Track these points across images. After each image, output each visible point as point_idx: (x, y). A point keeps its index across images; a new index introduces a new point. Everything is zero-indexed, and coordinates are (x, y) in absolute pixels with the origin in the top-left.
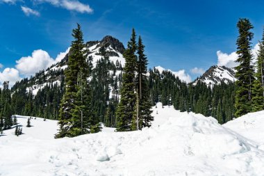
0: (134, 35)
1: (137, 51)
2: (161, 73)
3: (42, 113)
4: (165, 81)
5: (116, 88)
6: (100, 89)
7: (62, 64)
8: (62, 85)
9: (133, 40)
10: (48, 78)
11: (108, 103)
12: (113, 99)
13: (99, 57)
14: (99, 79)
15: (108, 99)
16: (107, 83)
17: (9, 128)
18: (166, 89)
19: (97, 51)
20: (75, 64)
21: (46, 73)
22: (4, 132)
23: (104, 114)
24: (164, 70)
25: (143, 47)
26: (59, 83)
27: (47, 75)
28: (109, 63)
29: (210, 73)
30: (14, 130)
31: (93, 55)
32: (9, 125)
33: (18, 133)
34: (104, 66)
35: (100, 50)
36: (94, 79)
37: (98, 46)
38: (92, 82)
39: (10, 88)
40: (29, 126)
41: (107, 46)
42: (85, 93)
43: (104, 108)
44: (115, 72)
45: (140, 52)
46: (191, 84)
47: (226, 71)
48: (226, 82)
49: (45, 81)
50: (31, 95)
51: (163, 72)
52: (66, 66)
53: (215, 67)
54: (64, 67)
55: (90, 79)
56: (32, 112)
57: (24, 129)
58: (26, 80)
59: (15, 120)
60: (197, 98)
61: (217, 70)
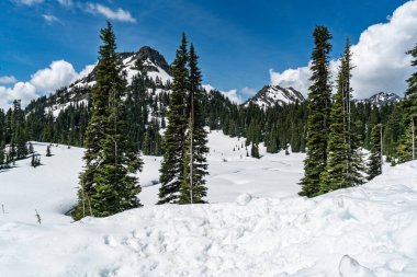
0: (184, 41)
1: (188, 63)
2: (208, 92)
3: (66, 138)
4: (213, 101)
5: (156, 109)
6: (136, 111)
7: (89, 79)
8: (90, 105)
9: (183, 48)
10: (72, 96)
11: (146, 127)
12: (152, 122)
13: (135, 72)
14: (136, 98)
15: (146, 122)
16: (144, 103)
17: (24, 158)
18: (214, 111)
19: (133, 64)
20: (106, 77)
21: (69, 90)
22: (17, 162)
23: (142, 140)
24: (213, 89)
25: (196, 57)
26: (86, 102)
27: (71, 93)
28: (147, 79)
29: (263, 93)
30: (30, 160)
31: (127, 69)
32: (22, 154)
33: (35, 164)
34: (141, 83)
35: (136, 64)
36: (129, 98)
37: (133, 58)
38: (127, 102)
39: (23, 108)
40: (49, 155)
41: (144, 58)
42: (120, 118)
43: (142, 133)
44: (154, 90)
45: (193, 65)
46: (242, 106)
47: (280, 92)
48: (280, 104)
49: (69, 100)
50: (51, 117)
51: (211, 92)
52: (95, 82)
53: (268, 87)
54: (92, 83)
55: (124, 98)
56: (53, 138)
57: (43, 159)
58: (44, 99)
59: (31, 148)
60: (249, 122)
61: (271, 90)
